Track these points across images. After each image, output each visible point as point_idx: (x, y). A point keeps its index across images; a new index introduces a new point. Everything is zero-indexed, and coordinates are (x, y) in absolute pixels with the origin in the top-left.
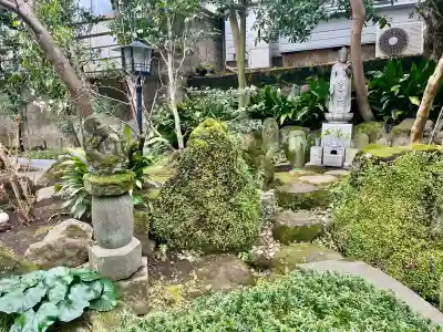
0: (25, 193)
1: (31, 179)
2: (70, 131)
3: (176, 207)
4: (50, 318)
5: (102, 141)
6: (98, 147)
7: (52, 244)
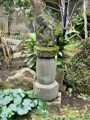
0: (8, 53)
1: (11, 47)
2: (31, 26)
3: (79, 69)
4: (13, 112)
5: (44, 29)
6: (42, 32)
7: (17, 78)
